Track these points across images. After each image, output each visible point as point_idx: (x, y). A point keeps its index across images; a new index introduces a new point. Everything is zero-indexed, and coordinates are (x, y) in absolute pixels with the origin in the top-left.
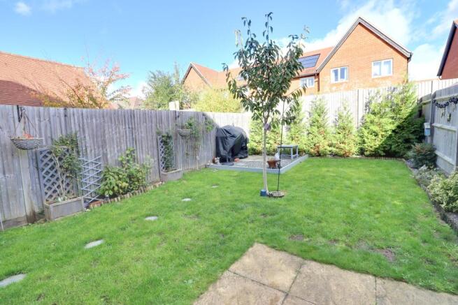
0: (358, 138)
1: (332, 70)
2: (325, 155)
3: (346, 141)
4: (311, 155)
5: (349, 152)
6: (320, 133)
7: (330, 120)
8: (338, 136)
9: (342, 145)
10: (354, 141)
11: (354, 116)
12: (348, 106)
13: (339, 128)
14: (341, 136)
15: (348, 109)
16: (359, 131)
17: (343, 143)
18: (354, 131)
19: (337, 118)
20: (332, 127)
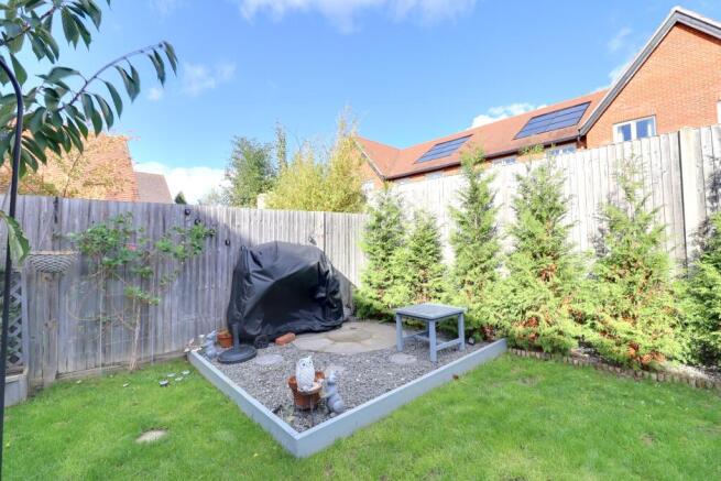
0: (689, 302)
1: (615, 128)
2: (559, 350)
3: (639, 310)
4: (514, 344)
5: (654, 352)
6: (544, 275)
7: (580, 232)
8: (604, 288)
9: (622, 326)
10: (674, 313)
11: (666, 217)
12: (641, 184)
13: (610, 262)
14: (617, 289)
15: (639, 193)
16: (691, 275)
17: (626, 315)
18: (672, 271)
19: (605, 225)
20: (588, 255)
